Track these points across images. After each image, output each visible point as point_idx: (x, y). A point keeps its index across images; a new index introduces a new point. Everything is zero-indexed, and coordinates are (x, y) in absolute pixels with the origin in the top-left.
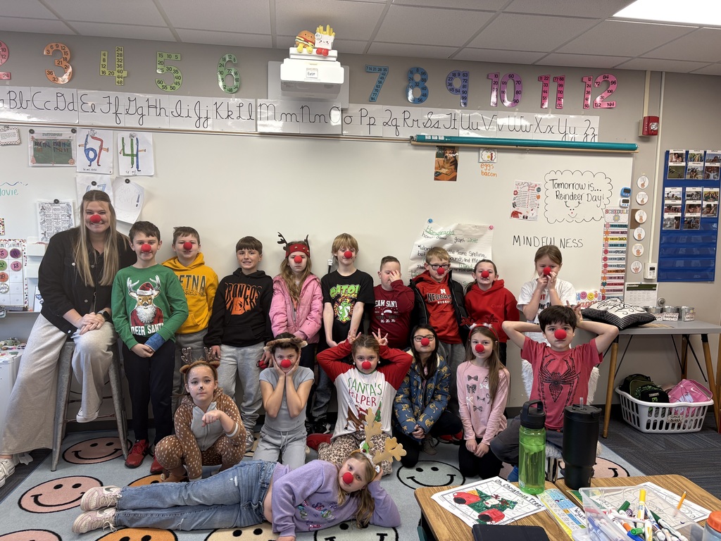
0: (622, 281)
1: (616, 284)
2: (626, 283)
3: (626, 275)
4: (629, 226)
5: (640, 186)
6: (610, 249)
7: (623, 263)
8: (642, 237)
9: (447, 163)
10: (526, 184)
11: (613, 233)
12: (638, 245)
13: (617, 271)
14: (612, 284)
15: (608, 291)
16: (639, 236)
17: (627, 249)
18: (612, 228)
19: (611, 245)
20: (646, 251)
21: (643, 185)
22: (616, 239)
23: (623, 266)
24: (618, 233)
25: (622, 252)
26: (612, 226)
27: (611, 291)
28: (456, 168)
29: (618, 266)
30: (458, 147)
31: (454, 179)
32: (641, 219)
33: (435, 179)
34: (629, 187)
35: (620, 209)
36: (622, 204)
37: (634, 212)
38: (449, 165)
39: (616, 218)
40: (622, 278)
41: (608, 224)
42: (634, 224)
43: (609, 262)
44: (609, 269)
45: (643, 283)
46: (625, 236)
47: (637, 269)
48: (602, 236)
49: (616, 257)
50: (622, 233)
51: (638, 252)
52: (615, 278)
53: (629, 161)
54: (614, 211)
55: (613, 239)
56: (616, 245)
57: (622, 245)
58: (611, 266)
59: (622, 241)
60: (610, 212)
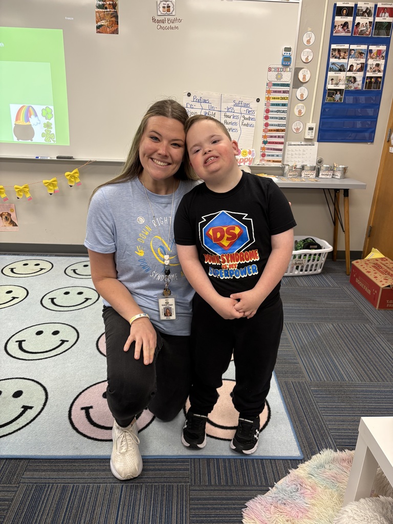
0: (282, 140)
1: (276, 143)
4: (291, 86)
5: (305, 43)
6: (271, 108)
7: (283, 122)
8: (305, 97)
11: (275, 92)
12: (301, 104)
13: (278, 130)
14: (273, 143)
15: (268, 149)
16: (302, 95)
17: (289, 109)
18: (275, 87)
19: (273, 105)
20: (308, 111)
21: (308, 41)
22: (277, 98)
23: (284, 125)
24: (280, 92)
25: (283, 112)
26: (275, 85)
27: (271, 149)
28: (117, 21)
29: (279, 125)
31: (116, 32)
32: (304, 78)
33: (97, 32)
35: (282, 67)
37: (297, 70)
38: (109, 16)
39: (279, 77)
40: (283, 137)
41: (270, 82)
42: (297, 83)
43: (270, 121)
44: (270, 128)
46: (287, 95)
47: (298, 129)
48: (264, 95)
49: (278, 116)
50: (284, 92)
51: (300, 112)
52: (275, 137)
54: (277, 70)
55: (275, 98)
56: (278, 105)
57: (284, 105)
58: (272, 125)
59: (284, 101)
60: (273, 70)
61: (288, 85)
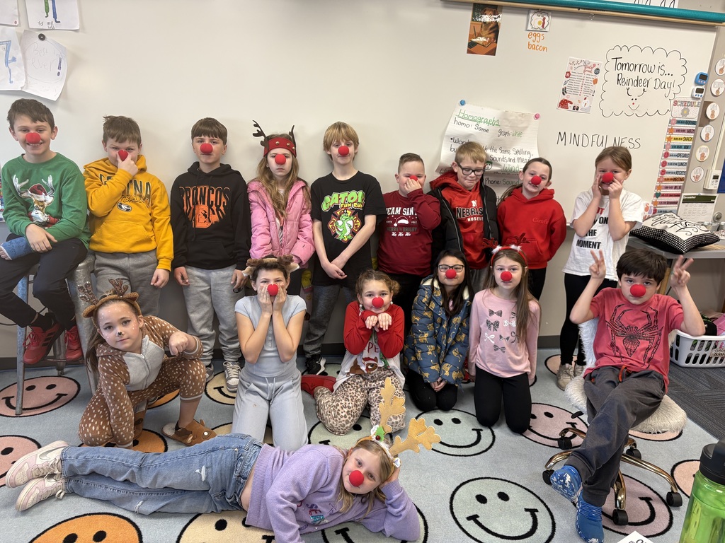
0: (678, 192)
1: (671, 195)
2: (683, 194)
3: (684, 184)
4: (698, 124)
5: (718, 71)
6: (672, 151)
7: (683, 169)
8: (710, 137)
9: (486, 29)
10: (582, 64)
11: (678, 131)
12: (704, 147)
13: (675, 179)
14: (667, 195)
15: (661, 203)
16: (707, 135)
17: (691, 152)
18: (679, 125)
19: (674, 147)
20: (712, 155)
21: (721, 70)
22: (681, 139)
23: (683, 173)
24: (684, 131)
25: (685, 156)
26: (679, 122)
27: (665, 203)
28: (496, 38)
29: (677, 173)
30: (502, 7)
31: (493, 52)
32: (713, 114)
33: (469, 52)
34: (706, 72)
35: (691, 100)
36: (695, 93)
37: (706, 104)
38: (487, 32)
39: (685, 112)
40: (680, 188)
41: (674, 119)
42: (704, 120)
43: (668, 169)
44: (666, 176)
45: (702, 194)
46: (691, 135)
47: (697, 177)
48: (665, 134)
49: (677, 161)
50: (689, 131)
51: (703, 156)
52: (671, 188)
53: (711, 36)
54: (684, 104)
55: (676, 139)
56: (679, 147)
57: (686, 147)
58: (669, 173)
59: (687, 142)
60: (679, 103)
61: (693, 123)
